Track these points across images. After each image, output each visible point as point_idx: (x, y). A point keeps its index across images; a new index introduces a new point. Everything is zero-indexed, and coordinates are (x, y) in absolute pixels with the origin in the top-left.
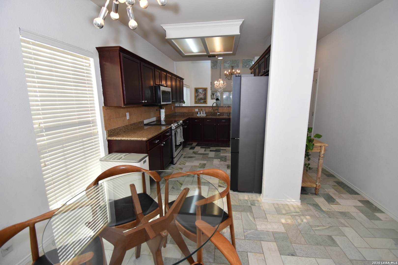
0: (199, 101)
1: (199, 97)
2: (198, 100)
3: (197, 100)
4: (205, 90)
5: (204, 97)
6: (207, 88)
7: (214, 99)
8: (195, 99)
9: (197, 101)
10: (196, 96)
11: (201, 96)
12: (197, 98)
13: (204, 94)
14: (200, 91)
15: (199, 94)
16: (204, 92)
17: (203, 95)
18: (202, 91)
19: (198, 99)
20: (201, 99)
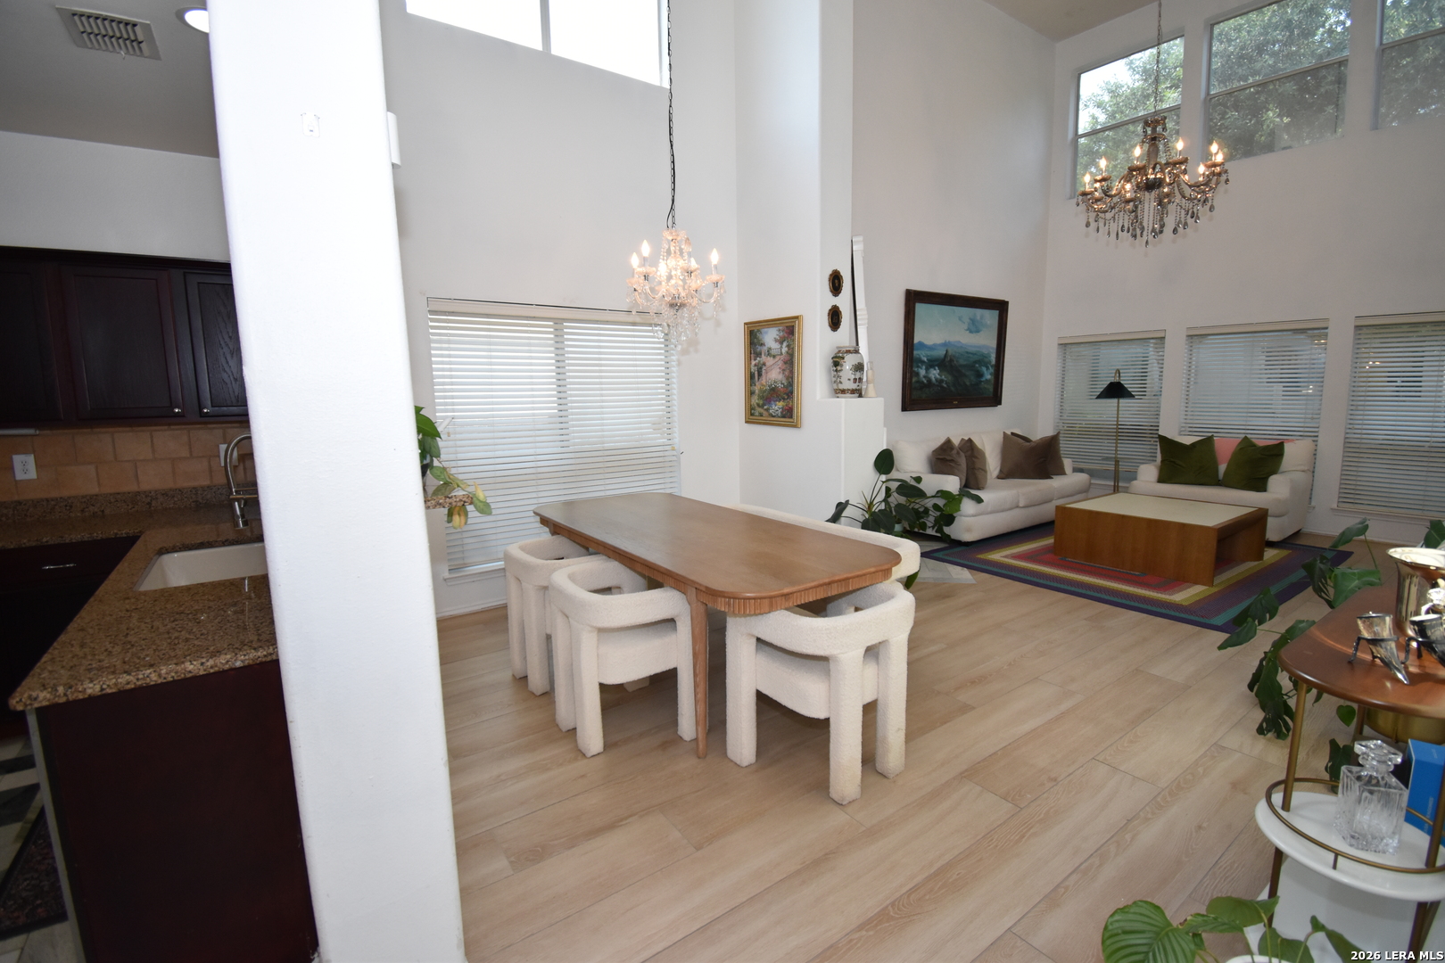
0: (762, 406)
1: (763, 380)
2: (761, 402)
3: (755, 400)
4: (789, 328)
5: (787, 378)
6: (797, 318)
7: (843, 391)
8: (750, 393)
9: (758, 405)
10: (752, 376)
11: (774, 375)
12: (757, 389)
13: (785, 363)
14: (770, 338)
15: (764, 358)
16: (785, 344)
17: (780, 363)
18: (776, 340)
19: (760, 390)
20: (772, 394)
